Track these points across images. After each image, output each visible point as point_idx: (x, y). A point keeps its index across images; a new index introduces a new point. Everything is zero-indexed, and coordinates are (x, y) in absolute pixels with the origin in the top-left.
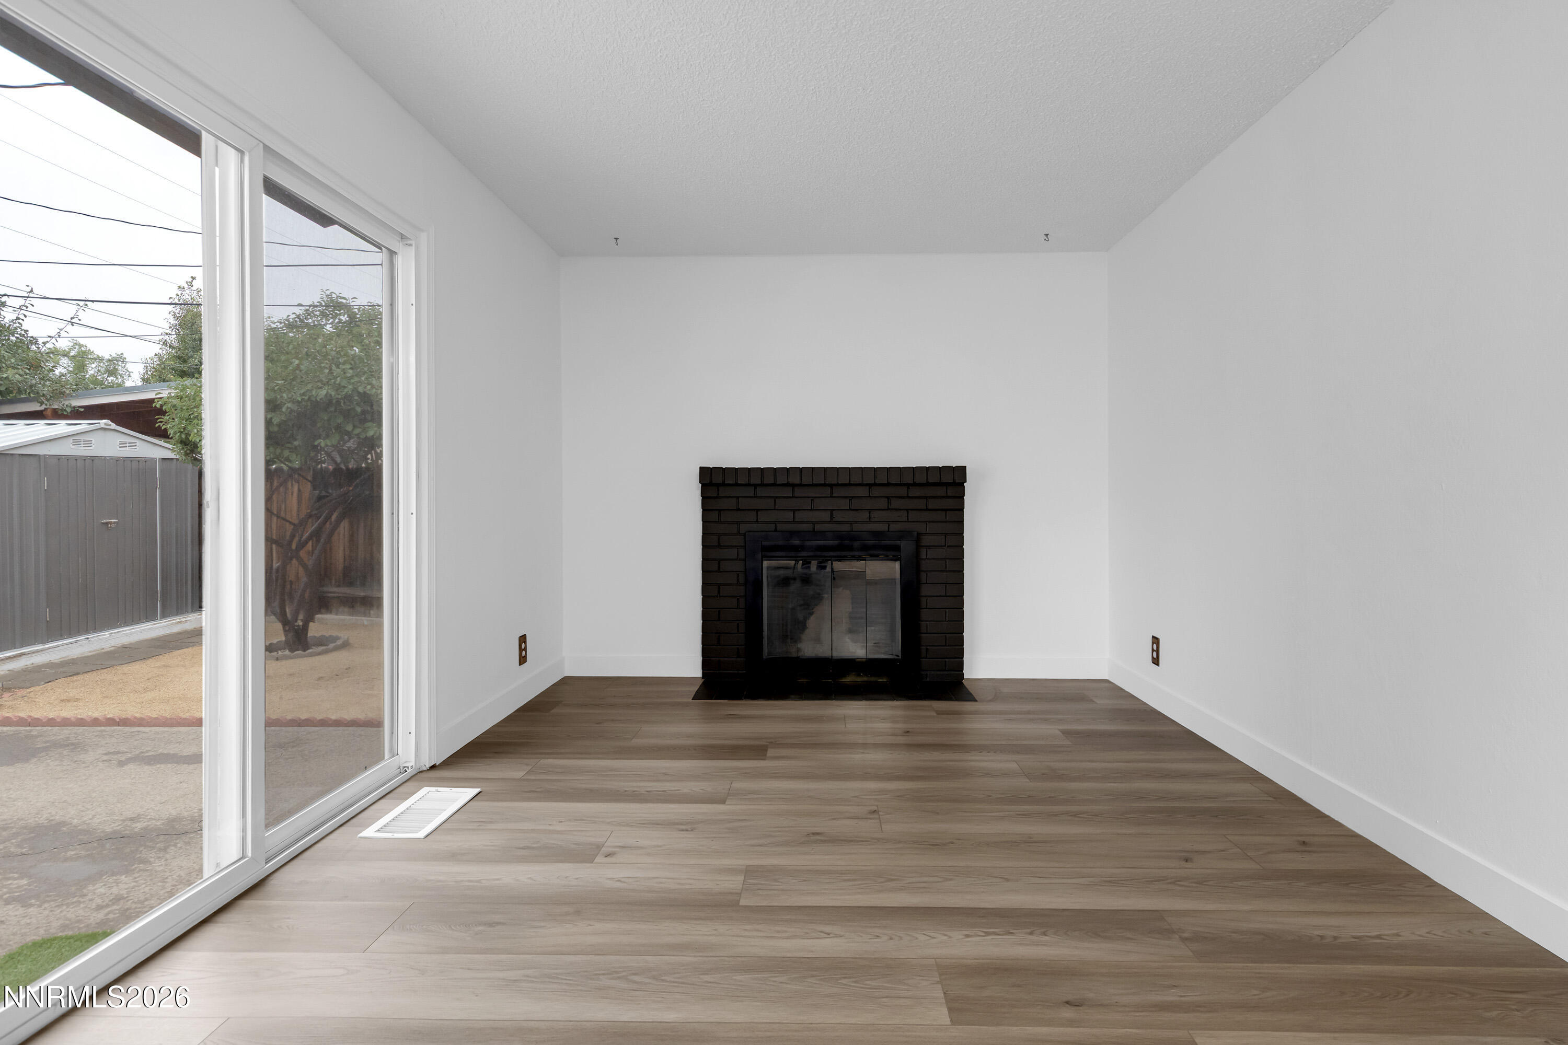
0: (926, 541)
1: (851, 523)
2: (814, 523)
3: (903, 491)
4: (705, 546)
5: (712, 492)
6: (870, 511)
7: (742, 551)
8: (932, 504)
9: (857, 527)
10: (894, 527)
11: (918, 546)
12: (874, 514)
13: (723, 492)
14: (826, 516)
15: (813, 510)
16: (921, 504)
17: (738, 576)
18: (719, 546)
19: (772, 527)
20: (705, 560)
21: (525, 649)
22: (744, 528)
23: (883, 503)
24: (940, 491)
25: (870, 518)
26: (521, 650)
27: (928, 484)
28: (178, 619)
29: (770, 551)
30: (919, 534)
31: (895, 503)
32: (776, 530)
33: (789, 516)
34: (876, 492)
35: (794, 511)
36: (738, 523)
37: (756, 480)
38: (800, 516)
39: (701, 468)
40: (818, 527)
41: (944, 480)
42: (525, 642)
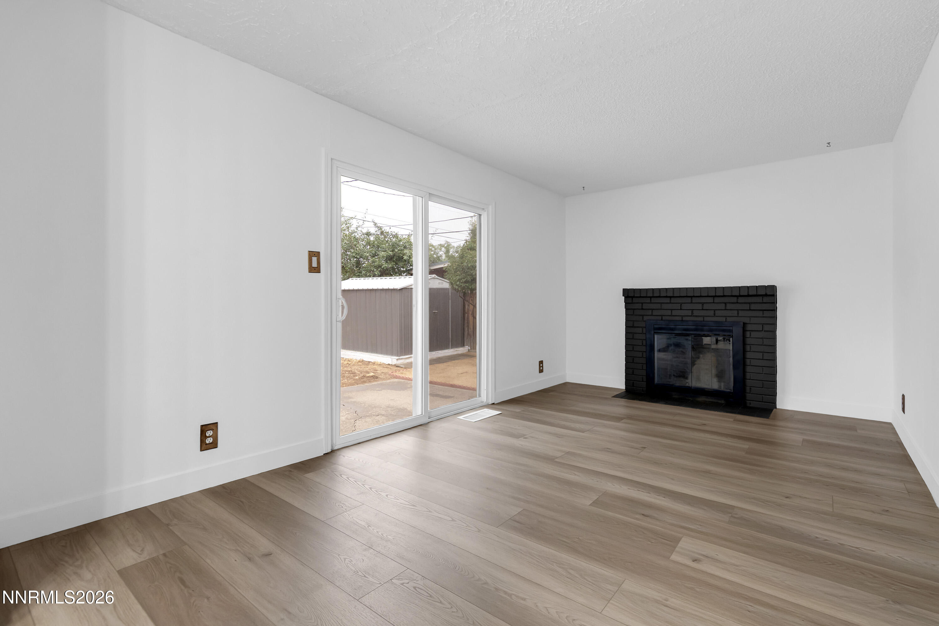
0: (749, 327)
1: (703, 316)
2: (682, 316)
3: (734, 300)
4: (627, 327)
5: (630, 300)
6: (715, 310)
7: (644, 329)
8: (753, 307)
9: (706, 319)
10: (729, 319)
11: (744, 331)
12: (716, 312)
13: (635, 300)
14: (689, 313)
15: (682, 309)
16: (747, 307)
17: (642, 341)
18: (633, 327)
19: (660, 318)
20: (627, 333)
21: (542, 367)
22: (646, 318)
23: (722, 306)
24: (759, 299)
25: (714, 314)
26: (540, 367)
27: (748, 296)
28: (456, 349)
29: (659, 330)
30: (744, 324)
31: (729, 306)
32: (662, 320)
33: (669, 313)
34: (717, 300)
35: (672, 310)
36: (643, 316)
37: (650, 294)
38: (674, 313)
39: (624, 289)
40: (684, 319)
41: (759, 293)
42: (542, 363)
